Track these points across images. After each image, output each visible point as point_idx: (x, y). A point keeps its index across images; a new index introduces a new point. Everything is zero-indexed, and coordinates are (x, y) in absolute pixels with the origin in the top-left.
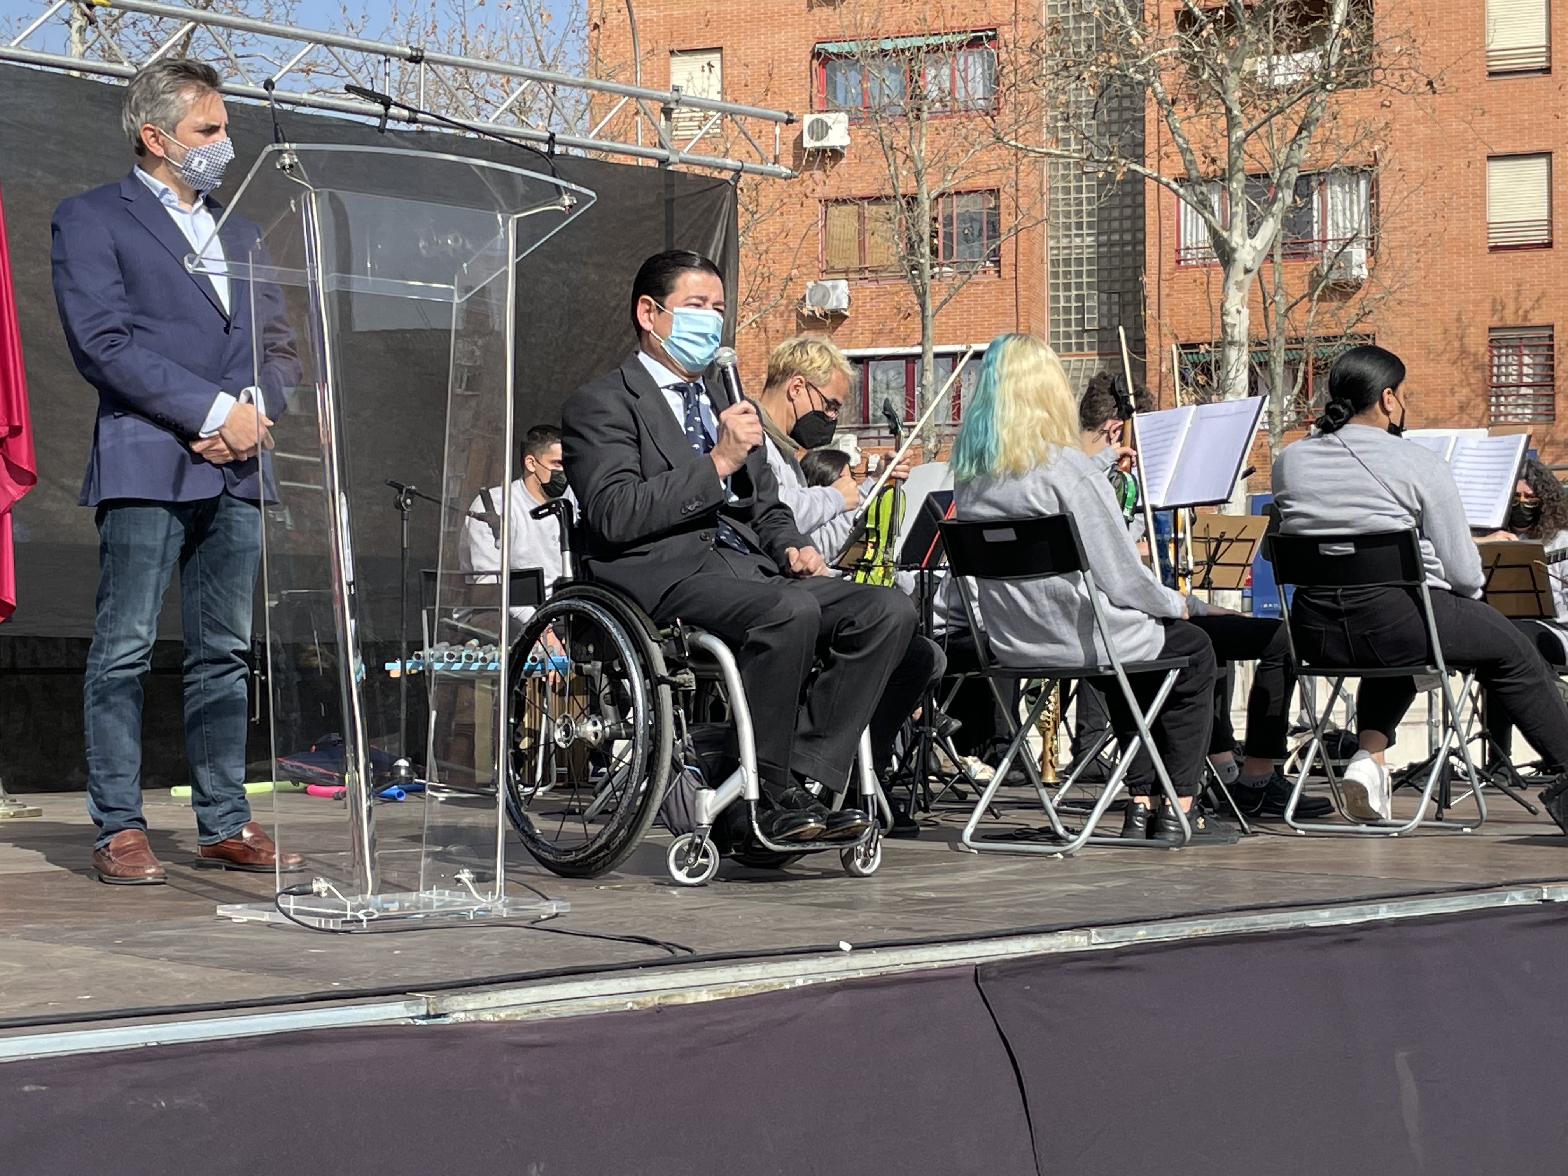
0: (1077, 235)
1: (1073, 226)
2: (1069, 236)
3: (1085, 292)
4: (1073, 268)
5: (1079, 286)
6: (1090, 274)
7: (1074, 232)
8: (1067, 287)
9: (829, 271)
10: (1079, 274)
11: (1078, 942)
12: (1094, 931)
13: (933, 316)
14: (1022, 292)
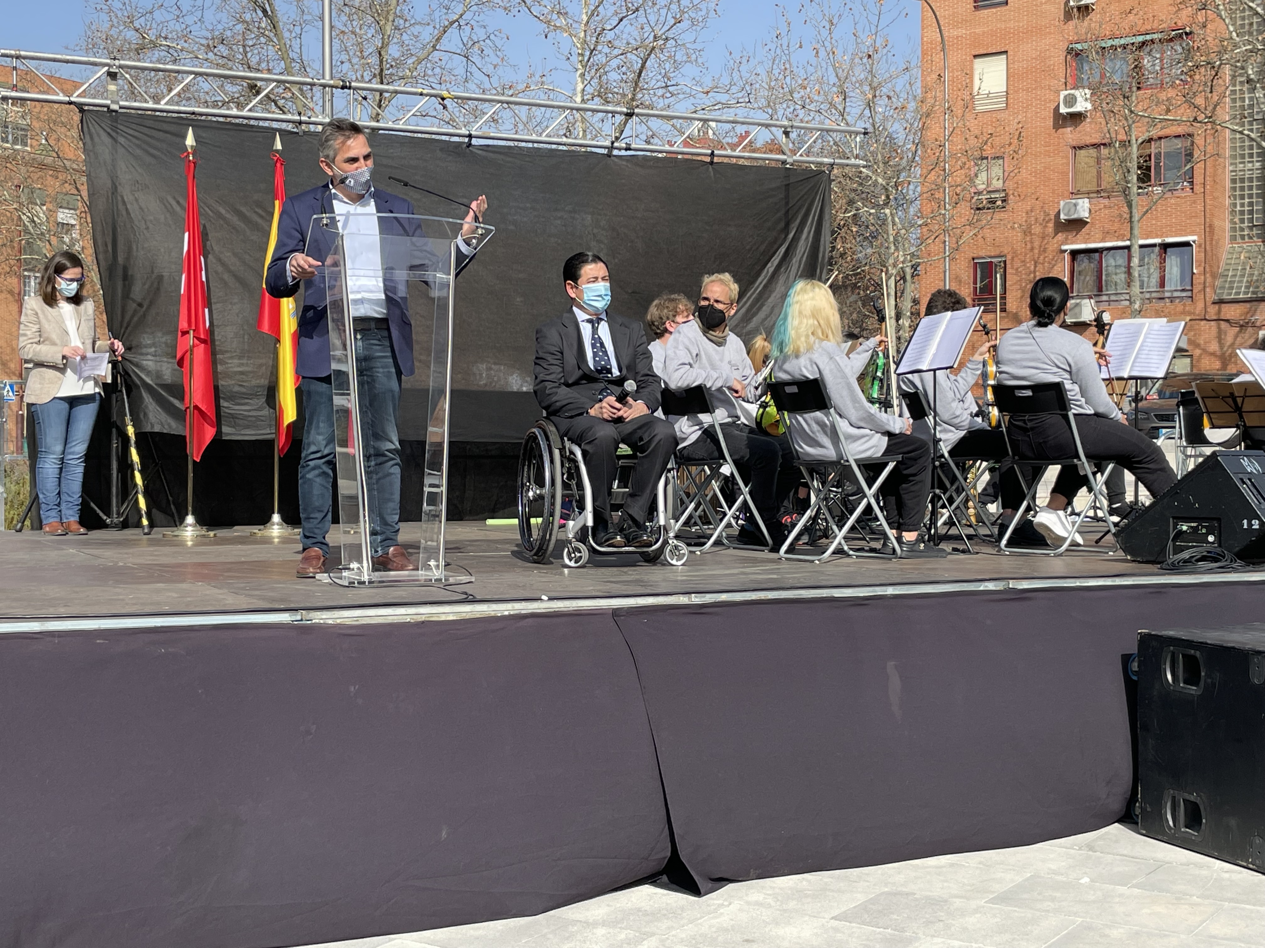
0: (1249, 162)
1: (1247, 156)
2: (1244, 163)
3: (1254, 200)
4: (1246, 184)
5: (1251, 196)
6: (1258, 187)
7: (1247, 159)
8: (1242, 197)
9: (1076, 194)
10: (1250, 188)
11: (683, 600)
12: (693, 595)
13: (1139, 221)
14: (1208, 201)
